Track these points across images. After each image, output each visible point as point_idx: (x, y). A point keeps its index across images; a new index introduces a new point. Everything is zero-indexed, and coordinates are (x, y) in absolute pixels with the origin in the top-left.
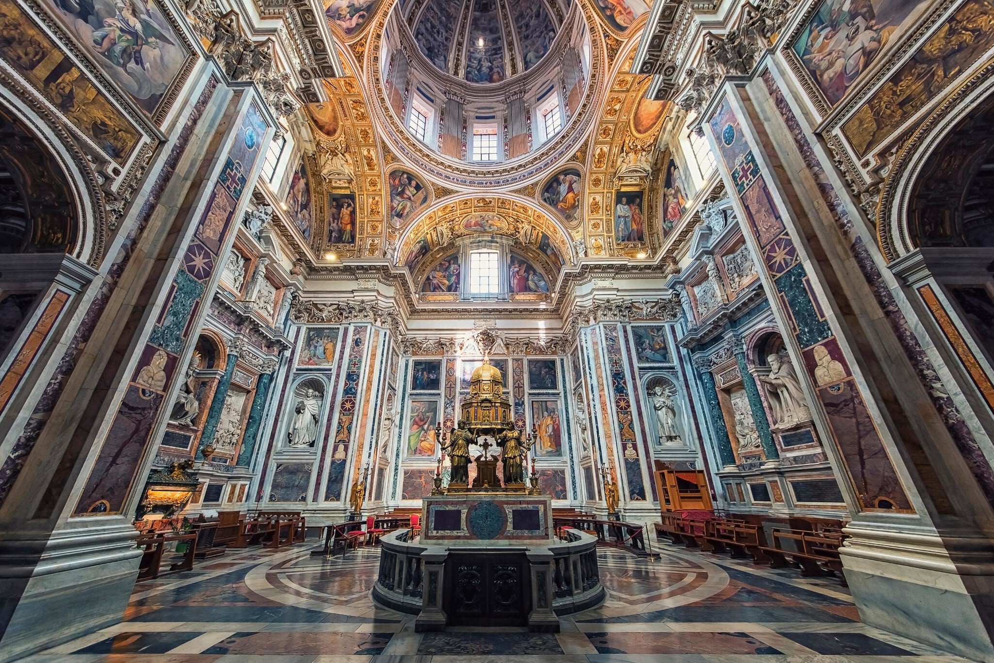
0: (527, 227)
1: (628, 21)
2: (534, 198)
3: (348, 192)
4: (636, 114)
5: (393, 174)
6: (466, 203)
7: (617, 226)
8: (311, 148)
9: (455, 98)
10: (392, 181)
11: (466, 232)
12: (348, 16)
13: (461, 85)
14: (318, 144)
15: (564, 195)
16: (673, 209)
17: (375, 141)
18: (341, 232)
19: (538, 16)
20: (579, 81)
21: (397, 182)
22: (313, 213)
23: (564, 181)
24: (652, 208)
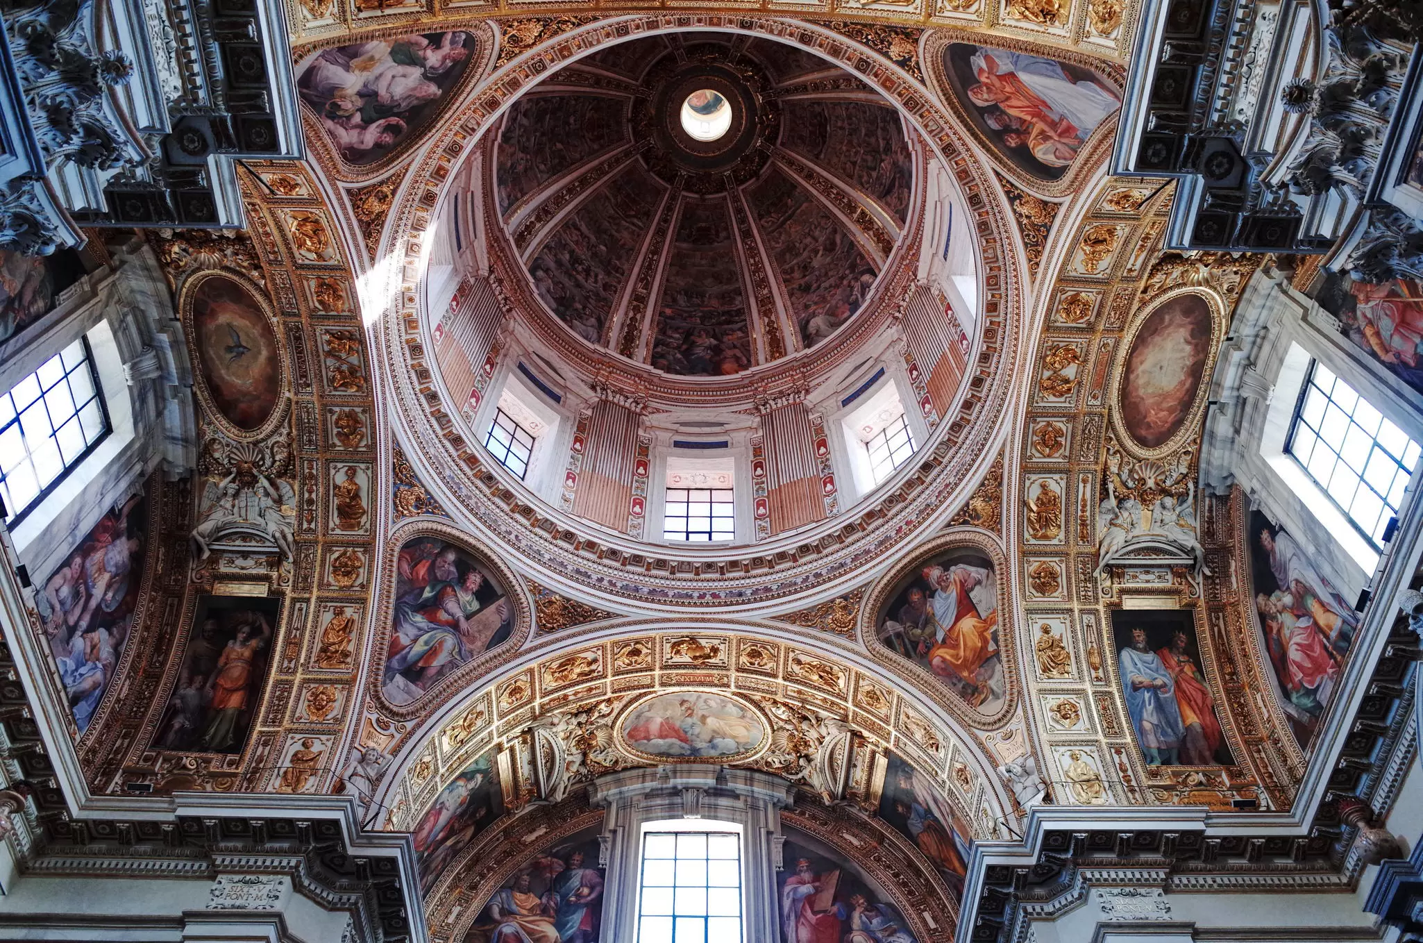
0: (834, 735)
1: (1064, 150)
2: (852, 637)
3: (260, 591)
4: (1125, 393)
5: (415, 547)
6: (636, 652)
7: (1134, 715)
8: (179, 457)
9: (619, 399)
10: (405, 566)
11: (632, 757)
12: (357, 118)
13: (638, 375)
14: (206, 451)
15: (947, 623)
16: (1305, 649)
17: (373, 447)
18: (206, 712)
19: (830, 247)
20: (953, 347)
21: (422, 571)
22: (131, 649)
23: (944, 584)
24: (1231, 660)
